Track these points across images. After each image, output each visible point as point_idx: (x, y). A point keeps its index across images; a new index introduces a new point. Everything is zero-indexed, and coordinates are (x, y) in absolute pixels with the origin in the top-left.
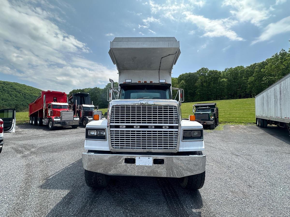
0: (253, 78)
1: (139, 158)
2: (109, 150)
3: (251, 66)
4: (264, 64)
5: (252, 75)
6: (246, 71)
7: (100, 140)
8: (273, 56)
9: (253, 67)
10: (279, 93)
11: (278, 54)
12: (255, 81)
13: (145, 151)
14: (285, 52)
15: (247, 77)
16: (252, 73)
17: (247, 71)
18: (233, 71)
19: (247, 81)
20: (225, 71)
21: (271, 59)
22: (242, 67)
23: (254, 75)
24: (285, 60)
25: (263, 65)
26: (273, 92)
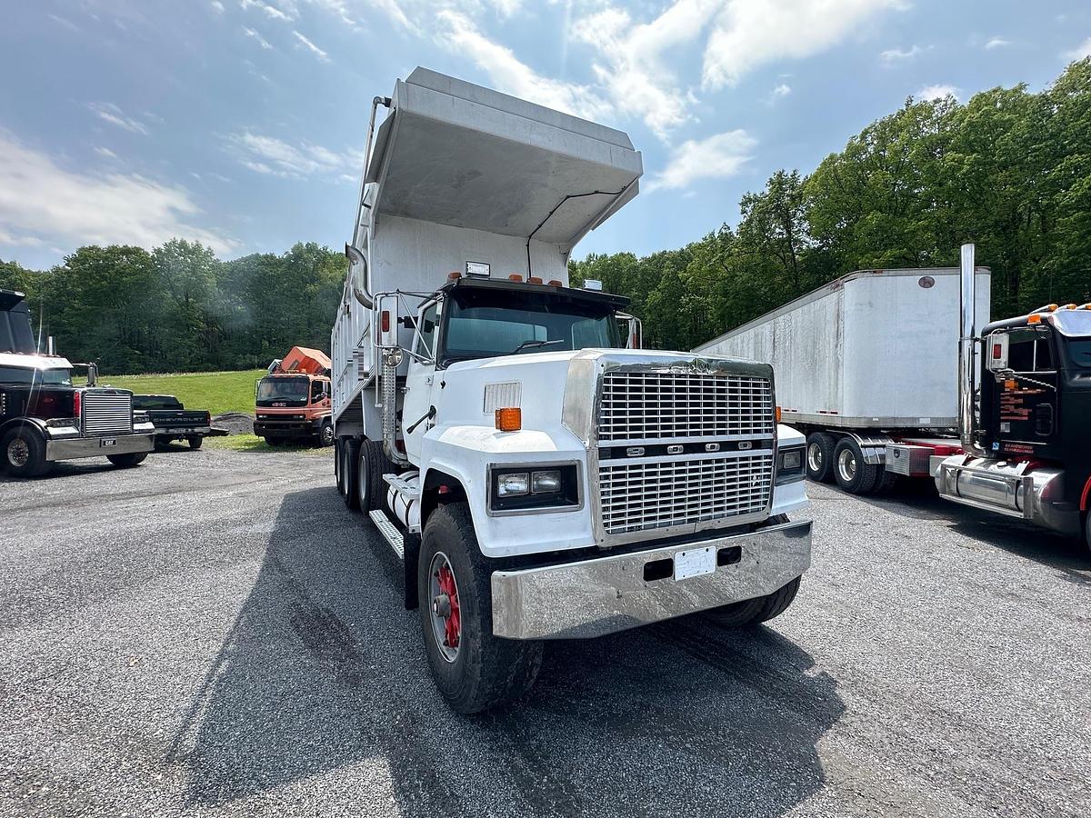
0: (659, 294)
1: (684, 554)
2: (591, 544)
3: (654, 257)
4: (684, 258)
5: (655, 286)
6: (643, 270)
7: (557, 511)
8: (705, 239)
9: (659, 260)
10: (769, 346)
11: (716, 235)
12: (663, 302)
13: (700, 527)
14: (730, 233)
15: (644, 292)
16: (657, 277)
17: (644, 272)
18: (610, 265)
19: (644, 303)
20: (588, 263)
21: (700, 246)
22: (631, 256)
23: (660, 287)
24: (729, 256)
25: (682, 259)
26: (752, 341)
